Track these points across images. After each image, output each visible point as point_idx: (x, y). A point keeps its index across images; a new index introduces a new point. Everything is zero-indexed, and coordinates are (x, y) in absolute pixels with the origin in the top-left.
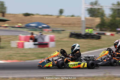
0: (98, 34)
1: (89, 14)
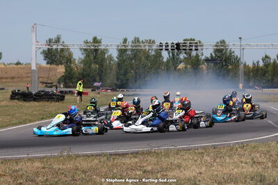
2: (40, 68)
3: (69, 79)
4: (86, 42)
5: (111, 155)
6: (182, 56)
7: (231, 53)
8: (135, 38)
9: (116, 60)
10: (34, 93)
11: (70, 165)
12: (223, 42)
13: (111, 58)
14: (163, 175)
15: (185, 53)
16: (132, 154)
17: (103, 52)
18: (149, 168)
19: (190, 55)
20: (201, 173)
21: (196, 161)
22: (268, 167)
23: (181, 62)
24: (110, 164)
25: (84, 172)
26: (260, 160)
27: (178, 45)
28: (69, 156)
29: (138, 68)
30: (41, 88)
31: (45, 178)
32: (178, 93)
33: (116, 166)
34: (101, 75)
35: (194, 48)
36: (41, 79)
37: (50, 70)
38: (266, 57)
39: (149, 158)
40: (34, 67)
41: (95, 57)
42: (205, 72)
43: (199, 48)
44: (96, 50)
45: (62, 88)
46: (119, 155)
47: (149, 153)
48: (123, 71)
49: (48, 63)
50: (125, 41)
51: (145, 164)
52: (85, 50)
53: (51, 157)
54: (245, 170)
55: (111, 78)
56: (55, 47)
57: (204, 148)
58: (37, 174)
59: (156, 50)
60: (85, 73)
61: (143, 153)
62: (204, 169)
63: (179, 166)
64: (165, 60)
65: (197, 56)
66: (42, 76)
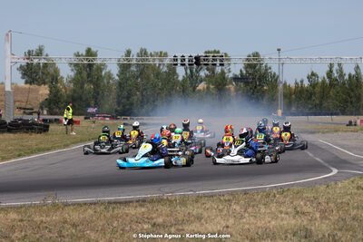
0: (44, 120)
1: (23, 78)
2: (16, 89)
3: (54, 103)
4: (78, 55)
5: (110, 203)
6: (203, 73)
7: (266, 70)
8: (142, 50)
9: (117, 78)
10: (8, 121)
11: (56, 217)
12: (256, 55)
13: (109, 76)
14: (178, 230)
15: (208, 69)
16: (137, 201)
17: (100, 68)
18: (160, 220)
19: (213, 72)
20: (227, 227)
21: (221, 211)
22: (316, 219)
23: (201, 82)
24: (108, 215)
25: (75, 226)
26: (305, 209)
27: (197, 58)
28: (54, 205)
29: (145, 89)
30: (18, 115)
31: (23, 233)
32: (201, 121)
33: (116, 217)
34: (97, 98)
35: (218, 62)
36: (17, 104)
37: (29, 91)
38: (313, 74)
39: (160, 207)
40: (8, 88)
41: (89, 75)
42: (233, 94)
43: (225, 62)
44: (90, 66)
45: (45, 115)
46: (120, 203)
47: (160, 200)
48: (125, 93)
49: (26, 83)
50: (129, 53)
51: (154, 215)
52: (76, 65)
53: (30, 206)
54: (285, 222)
55: (110, 102)
56: (36, 61)
57: (232, 193)
58: (12, 229)
59: (169, 66)
60: (76, 95)
61: (152, 201)
62: (231, 221)
63: (199, 218)
64: (180, 78)
65: (223, 73)
66: (19, 98)
